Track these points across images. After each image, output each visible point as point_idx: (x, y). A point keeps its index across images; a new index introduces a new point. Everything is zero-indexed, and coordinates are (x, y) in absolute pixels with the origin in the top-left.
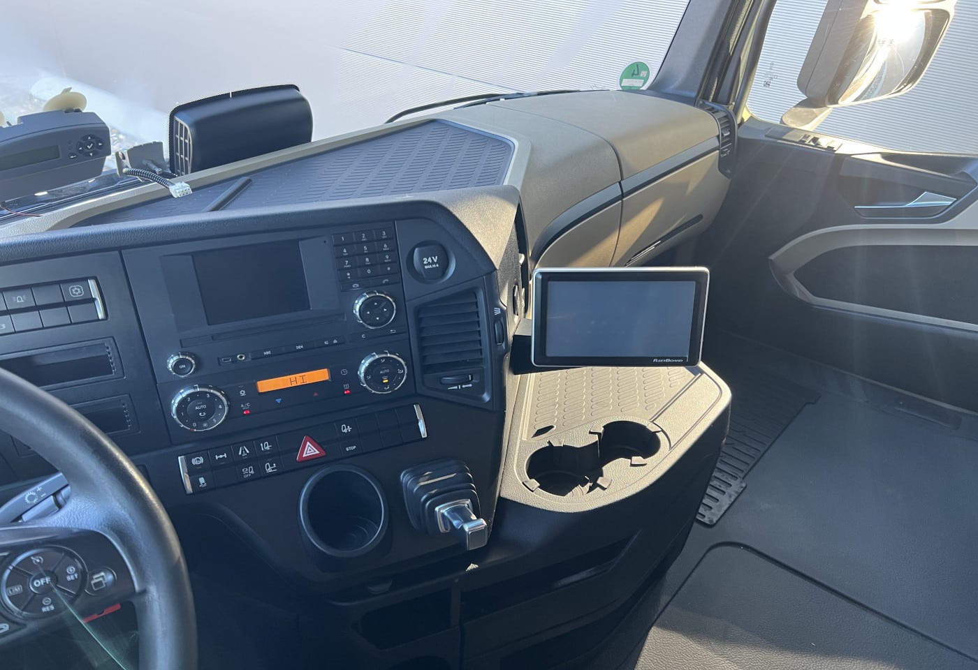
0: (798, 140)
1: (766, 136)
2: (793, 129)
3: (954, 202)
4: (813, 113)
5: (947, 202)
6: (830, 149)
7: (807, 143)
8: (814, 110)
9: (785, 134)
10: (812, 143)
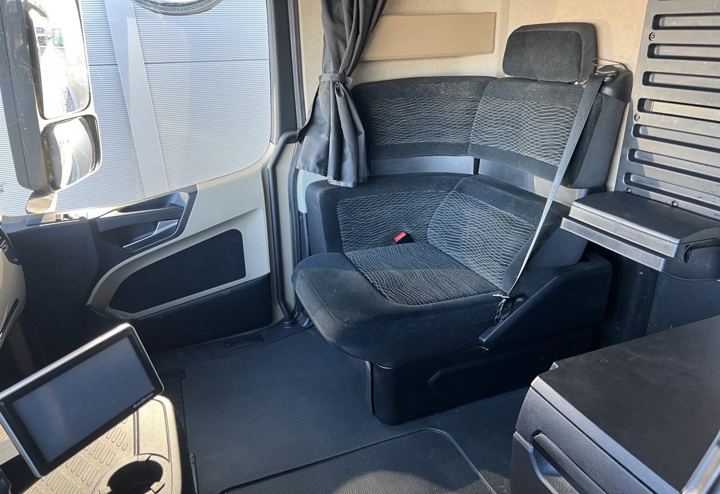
0: (55, 220)
1: (27, 225)
2: (43, 214)
3: (179, 221)
4: (47, 200)
5: (174, 223)
6: (81, 218)
7: (62, 220)
8: (47, 197)
9: (41, 220)
10: (66, 219)
